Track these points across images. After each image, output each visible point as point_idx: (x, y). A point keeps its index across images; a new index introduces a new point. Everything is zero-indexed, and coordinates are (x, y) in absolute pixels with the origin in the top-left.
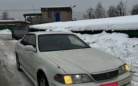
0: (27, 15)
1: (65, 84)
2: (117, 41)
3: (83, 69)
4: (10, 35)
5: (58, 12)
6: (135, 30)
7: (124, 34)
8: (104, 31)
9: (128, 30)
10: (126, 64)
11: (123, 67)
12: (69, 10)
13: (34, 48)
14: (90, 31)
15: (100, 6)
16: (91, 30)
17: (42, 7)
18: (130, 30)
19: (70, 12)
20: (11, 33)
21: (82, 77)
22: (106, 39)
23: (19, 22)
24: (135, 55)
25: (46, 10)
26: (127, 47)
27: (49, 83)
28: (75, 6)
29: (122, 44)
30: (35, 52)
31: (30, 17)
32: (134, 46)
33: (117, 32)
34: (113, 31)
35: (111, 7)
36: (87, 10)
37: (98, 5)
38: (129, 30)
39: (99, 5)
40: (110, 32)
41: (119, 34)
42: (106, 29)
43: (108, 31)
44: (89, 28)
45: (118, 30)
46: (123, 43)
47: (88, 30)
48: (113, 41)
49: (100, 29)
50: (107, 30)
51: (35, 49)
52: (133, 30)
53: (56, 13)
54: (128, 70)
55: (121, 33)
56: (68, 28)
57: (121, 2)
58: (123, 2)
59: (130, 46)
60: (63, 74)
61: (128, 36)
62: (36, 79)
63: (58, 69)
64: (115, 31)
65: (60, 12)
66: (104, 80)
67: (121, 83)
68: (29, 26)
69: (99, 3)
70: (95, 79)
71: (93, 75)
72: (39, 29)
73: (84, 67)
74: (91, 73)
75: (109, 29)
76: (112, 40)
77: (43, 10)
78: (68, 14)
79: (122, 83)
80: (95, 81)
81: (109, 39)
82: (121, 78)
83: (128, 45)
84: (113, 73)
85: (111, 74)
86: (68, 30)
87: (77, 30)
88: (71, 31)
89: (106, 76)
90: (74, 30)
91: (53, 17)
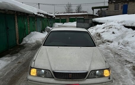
1: (30, 75)
5: (126, 4)
23: (87, 15)
25: (113, 2)
31: (101, 9)
53: (124, 5)
56: (122, 22)
65: (128, 3)
68: (93, 19)
72: (99, 22)
77: (110, 2)
84: (77, 75)
85: (75, 75)
86: (120, 24)
87: (130, 25)
88: (123, 25)
89: (68, 76)
90: (127, 25)
91: (119, 10)
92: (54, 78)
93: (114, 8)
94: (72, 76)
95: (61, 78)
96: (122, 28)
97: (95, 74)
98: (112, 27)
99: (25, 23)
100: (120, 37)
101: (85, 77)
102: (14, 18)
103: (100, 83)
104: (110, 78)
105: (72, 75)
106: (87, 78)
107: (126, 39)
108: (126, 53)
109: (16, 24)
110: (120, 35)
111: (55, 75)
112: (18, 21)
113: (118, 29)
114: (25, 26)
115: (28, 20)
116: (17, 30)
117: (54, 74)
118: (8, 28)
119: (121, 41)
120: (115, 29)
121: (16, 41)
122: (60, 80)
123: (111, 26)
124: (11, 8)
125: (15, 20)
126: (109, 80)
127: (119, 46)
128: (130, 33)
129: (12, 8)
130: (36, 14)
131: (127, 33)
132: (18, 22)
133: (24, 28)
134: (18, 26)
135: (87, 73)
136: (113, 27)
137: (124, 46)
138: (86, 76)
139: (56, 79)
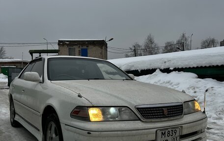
0: (36, 52)
1: (90, 121)
2: (179, 84)
3: (122, 99)
4: (5, 83)
5: (85, 47)
6: (208, 65)
7: (190, 73)
8: (158, 71)
9: (195, 66)
10: (195, 100)
11: (190, 103)
12: (102, 44)
13: (40, 77)
14: (136, 70)
15: (150, 41)
16: (138, 69)
17: (60, 40)
18: (199, 66)
19: (104, 47)
20: (7, 80)
21: (120, 111)
22: (161, 82)
24: (209, 105)
25: (66, 44)
26: (195, 92)
27: (62, 125)
28: (112, 39)
29: (188, 88)
30: (40, 83)
32: (207, 91)
33: (179, 71)
34: (171, 69)
35: (168, 43)
36: (131, 47)
37: (148, 39)
38: (197, 67)
39: (150, 39)
40: (167, 71)
41: (182, 73)
42: (161, 66)
43: (164, 69)
44: (133, 66)
45: (180, 67)
46: (188, 86)
47: (132, 70)
48: (172, 85)
49: (151, 67)
50: (162, 68)
51: (41, 79)
52: (204, 66)
53: (82, 49)
54: (200, 109)
55: (184, 72)
57: (184, 35)
58: (186, 36)
59: (201, 91)
60: (86, 105)
61: (196, 75)
62: (40, 128)
63: (79, 98)
64: (175, 70)
65: (88, 47)
66: (159, 120)
67: (188, 128)
69: (149, 37)
70: (143, 116)
71: (139, 109)
73: (123, 97)
74: (135, 104)
75: (166, 67)
76: (172, 83)
77: (61, 43)
78: (100, 51)
79: (191, 127)
80: (142, 119)
81: (166, 81)
82: (187, 118)
83: (197, 90)
84: (173, 109)
85: (170, 109)
95: (153, 118)
106: (184, 115)
139: (145, 120)
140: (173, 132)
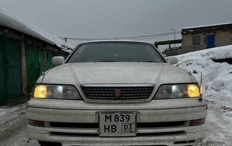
25: (190, 32)
31: (170, 48)
53: (208, 36)
56: (208, 54)
66: (106, 101)
70: (86, 96)
71: (83, 88)
74: (81, 82)
77: (185, 32)
80: (85, 99)
84: (135, 90)
85: (127, 91)
86: (206, 57)
87: (223, 56)
88: (211, 59)
89: (113, 93)
90: (217, 58)
91: (201, 44)
92: (83, 100)
93: (191, 42)
94: (122, 93)
95: (98, 99)
96: (210, 64)
97: (169, 91)
98: (192, 62)
99: (40, 59)
100: (207, 79)
101: (149, 96)
102: (20, 47)
103: (181, 108)
104: (201, 99)
105: (121, 91)
106: (152, 99)
107: (220, 78)
108: (221, 100)
109: (24, 58)
110: (208, 75)
111: (85, 93)
112: (26, 52)
113: (202, 66)
114: (39, 64)
115: (46, 56)
116: (25, 68)
117: (83, 90)
118: (7, 62)
119: (210, 84)
120: (197, 66)
121: (22, 88)
122: (96, 103)
123: (189, 62)
124: (14, 26)
125: (20, 50)
126: (200, 104)
127: (207, 93)
128: (225, 68)
129: (16, 26)
130: (59, 46)
131: (219, 70)
132: (26, 55)
133: (37, 67)
134: (26, 61)
135: (152, 88)
136: (194, 62)
137: (217, 90)
138: (150, 93)
139: (88, 100)
140: (124, 117)
